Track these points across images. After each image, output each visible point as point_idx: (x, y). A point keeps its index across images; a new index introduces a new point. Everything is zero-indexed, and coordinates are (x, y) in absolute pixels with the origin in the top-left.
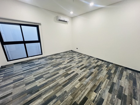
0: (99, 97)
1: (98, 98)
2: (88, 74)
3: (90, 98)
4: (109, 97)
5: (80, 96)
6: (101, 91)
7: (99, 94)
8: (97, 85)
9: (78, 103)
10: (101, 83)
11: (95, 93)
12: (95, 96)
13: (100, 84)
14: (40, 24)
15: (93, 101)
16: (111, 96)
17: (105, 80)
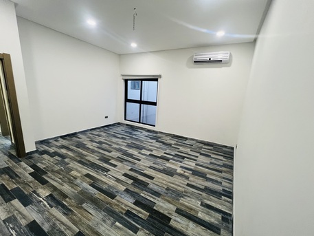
0: (34, 200)
1: (36, 198)
2: (104, 187)
3: (41, 188)
4: (24, 217)
5: (53, 177)
6: (45, 206)
7: (41, 201)
8: (65, 201)
9: (44, 176)
10: (67, 211)
11: (47, 194)
12: (41, 194)
13: (63, 206)
14: (160, 76)
15: (34, 192)
16: (23, 222)
17: (75, 223)
